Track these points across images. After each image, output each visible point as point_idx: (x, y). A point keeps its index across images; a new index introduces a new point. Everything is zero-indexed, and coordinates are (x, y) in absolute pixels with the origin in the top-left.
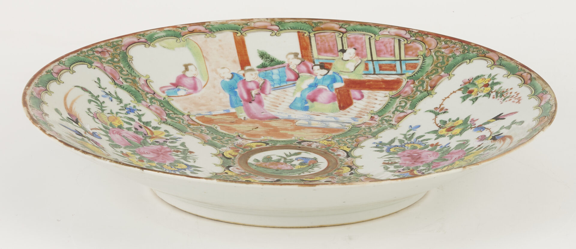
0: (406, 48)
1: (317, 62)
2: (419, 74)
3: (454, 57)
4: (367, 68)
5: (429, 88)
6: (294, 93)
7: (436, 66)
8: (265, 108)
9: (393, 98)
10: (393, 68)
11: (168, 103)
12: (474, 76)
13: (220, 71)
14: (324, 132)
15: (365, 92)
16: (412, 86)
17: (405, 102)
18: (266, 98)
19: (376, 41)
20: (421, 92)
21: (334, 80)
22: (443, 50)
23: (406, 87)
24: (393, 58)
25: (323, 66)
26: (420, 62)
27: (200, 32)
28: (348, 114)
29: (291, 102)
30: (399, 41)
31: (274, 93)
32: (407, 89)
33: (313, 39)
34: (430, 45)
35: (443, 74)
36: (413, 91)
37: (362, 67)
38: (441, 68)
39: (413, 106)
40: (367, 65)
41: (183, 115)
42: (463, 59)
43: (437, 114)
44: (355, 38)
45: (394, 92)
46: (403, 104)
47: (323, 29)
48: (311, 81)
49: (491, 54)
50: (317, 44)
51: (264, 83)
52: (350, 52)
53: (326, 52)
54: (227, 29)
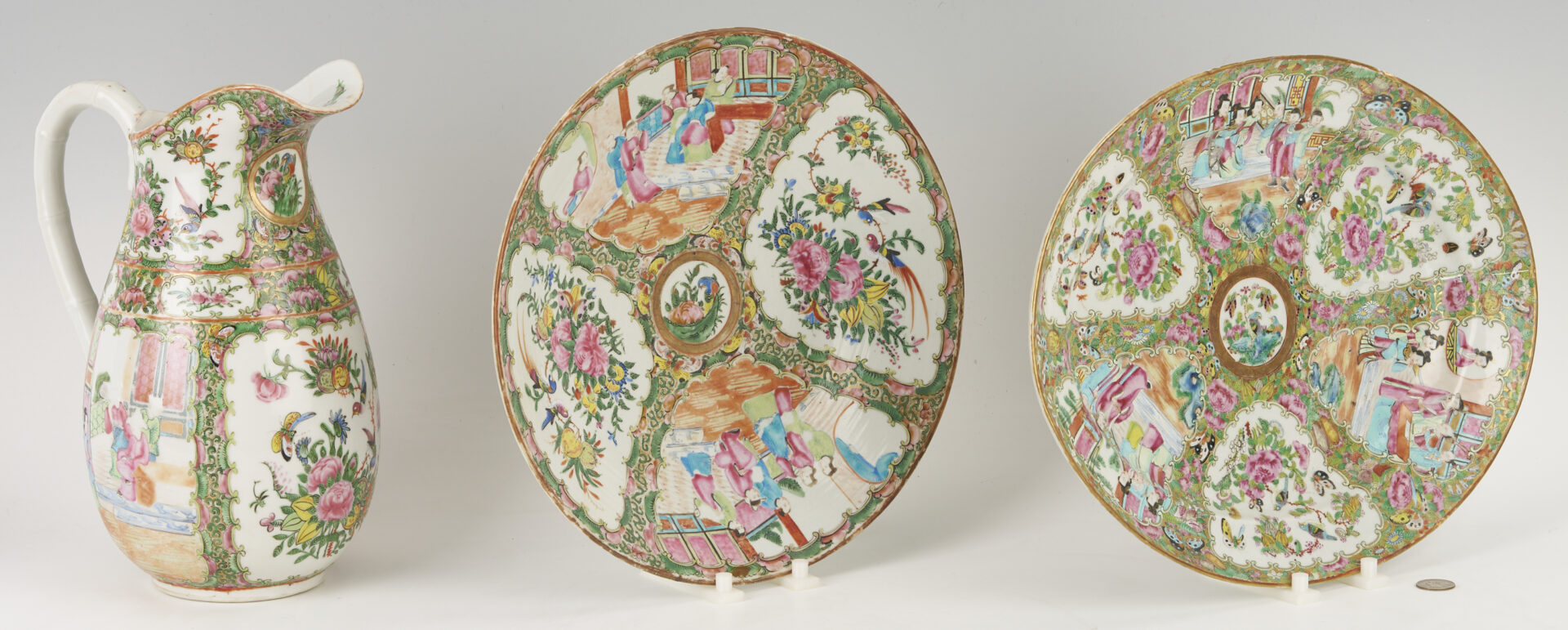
0: (778, 63)
1: (690, 91)
2: (791, 98)
3: (829, 80)
4: (738, 90)
5: (801, 120)
6: (669, 138)
7: (809, 89)
8: (646, 172)
9: (764, 130)
10: (764, 88)
11: (571, 227)
12: (851, 116)
13: (606, 142)
14: (708, 209)
15: (736, 121)
16: (783, 113)
17: (778, 139)
18: (646, 155)
19: (749, 54)
20: (793, 125)
21: (706, 111)
22: (817, 69)
23: (778, 116)
24: (765, 76)
25: (696, 94)
26: (792, 82)
27: (591, 105)
28: (720, 158)
29: (667, 151)
30: (772, 53)
31: (652, 144)
32: (778, 118)
33: (688, 63)
34: (804, 61)
35: (816, 102)
36: (784, 121)
37: (733, 88)
38: (815, 93)
39: (786, 146)
40: (738, 85)
41: (583, 233)
42: (839, 86)
43: (812, 165)
44: (729, 53)
45: (764, 122)
46: (775, 141)
47: (699, 49)
48: (683, 117)
49: (868, 86)
50: (692, 68)
51: (643, 135)
52: (723, 70)
53: (699, 76)
54: (614, 87)
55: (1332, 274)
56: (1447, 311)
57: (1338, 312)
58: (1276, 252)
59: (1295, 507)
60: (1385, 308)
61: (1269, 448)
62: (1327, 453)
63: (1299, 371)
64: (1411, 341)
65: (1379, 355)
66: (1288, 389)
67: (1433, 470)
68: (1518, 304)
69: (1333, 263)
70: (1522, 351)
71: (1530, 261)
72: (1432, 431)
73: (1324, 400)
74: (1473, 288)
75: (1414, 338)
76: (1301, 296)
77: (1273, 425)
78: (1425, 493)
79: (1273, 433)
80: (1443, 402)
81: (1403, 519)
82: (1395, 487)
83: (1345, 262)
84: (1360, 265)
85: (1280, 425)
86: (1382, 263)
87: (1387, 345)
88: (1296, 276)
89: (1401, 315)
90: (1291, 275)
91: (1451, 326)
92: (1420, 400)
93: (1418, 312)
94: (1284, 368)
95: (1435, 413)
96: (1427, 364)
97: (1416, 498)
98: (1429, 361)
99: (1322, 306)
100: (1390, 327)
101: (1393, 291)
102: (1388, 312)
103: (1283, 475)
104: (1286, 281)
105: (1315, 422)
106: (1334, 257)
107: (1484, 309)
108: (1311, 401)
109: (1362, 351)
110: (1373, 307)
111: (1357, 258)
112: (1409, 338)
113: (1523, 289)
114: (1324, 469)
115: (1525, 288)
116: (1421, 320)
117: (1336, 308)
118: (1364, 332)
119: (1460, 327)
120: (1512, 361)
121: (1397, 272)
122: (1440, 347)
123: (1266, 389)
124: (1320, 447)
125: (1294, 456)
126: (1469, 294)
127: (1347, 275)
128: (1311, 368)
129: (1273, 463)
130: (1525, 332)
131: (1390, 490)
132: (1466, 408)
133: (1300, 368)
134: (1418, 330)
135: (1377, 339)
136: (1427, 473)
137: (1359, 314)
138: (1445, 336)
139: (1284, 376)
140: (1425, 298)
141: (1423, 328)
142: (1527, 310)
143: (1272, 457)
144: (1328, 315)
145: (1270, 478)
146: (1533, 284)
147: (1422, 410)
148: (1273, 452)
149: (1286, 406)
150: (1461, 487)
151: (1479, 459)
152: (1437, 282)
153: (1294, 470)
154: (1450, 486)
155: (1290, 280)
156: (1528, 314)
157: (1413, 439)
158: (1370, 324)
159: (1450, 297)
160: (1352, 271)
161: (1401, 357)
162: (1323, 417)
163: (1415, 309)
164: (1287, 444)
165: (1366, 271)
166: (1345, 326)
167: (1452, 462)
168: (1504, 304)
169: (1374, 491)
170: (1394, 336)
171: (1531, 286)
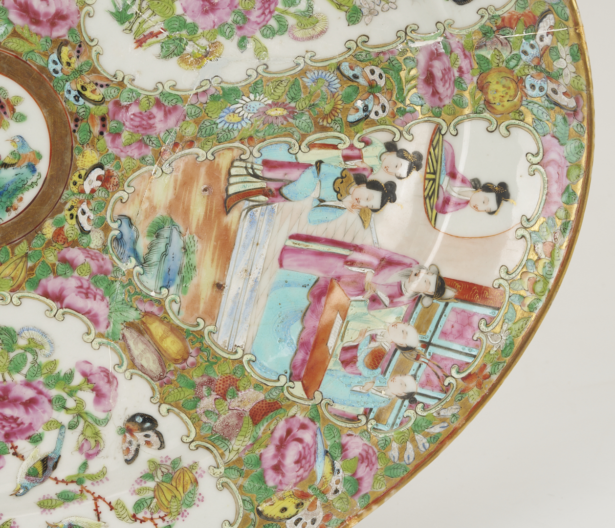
55: (154, 48)
56: (427, 106)
57: (172, 120)
58: (13, 16)
59: (62, 487)
60: (284, 106)
61: (19, 378)
62: (161, 380)
63: (84, 232)
64: (351, 164)
65: (275, 194)
66: (61, 268)
67: (367, 412)
68: (555, 91)
69: (156, 29)
70: (566, 182)
71: (568, 11)
72: (373, 338)
73: (150, 282)
74: (465, 64)
75: (360, 157)
76: (80, 95)
77: (26, 334)
78: (344, 458)
79: (26, 349)
80: (404, 281)
81: (284, 510)
82: (282, 446)
83: (184, 25)
84: (221, 28)
85: (44, 334)
86: (273, 23)
87: (293, 174)
88: (65, 58)
89: (325, 117)
90: (54, 57)
91: (434, 134)
92: (369, 274)
93: (366, 109)
94: (49, 229)
95: (387, 301)
96: (389, 205)
97: (322, 467)
98: (393, 199)
99: (134, 110)
100: (300, 142)
101: (304, 72)
102: (292, 113)
103: (52, 424)
104: (44, 69)
105: (130, 325)
106: (157, 18)
107: (488, 104)
108: (117, 285)
109: (232, 190)
110: (256, 106)
111: (212, 17)
112: (347, 158)
113: (560, 64)
114: (151, 410)
115: (564, 63)
116: (373, 123)
117: (168, 113)
118: (236, 153)
119: (448, 137)
120: (547, 202)
121: (311, 38)
122: (414, 173)
123: (7, 271)
124: (142, 369)
125: (80, 388)
126: (457, 74)
127: (189, 49)
128: (114, 225)
129: (30, 404)
130: (571, 146)
131: (271, 451)
132: (450, 293)
133: (87, 227)
134: (367, 143)
135: (268, 164)
136: (354, 419)
137: (224, 120)
138: (424, 153)
139: (49, 244)
140: (381, 83)
141: (380, 138)
142: (571, 103)
143: (29, 394)
144: (151, 126)
145: (22, 432)
146: (579, 53)
147: (368, 295)
148: (28, 384)
149: (58, 298)
150: (416, 447)
151: (463, 392)
152: (404, 52)
153: (80, 414)
154: (395, 445)
155: (51, 67)
156: (575, 112)
157: (338, 351)
158: (251, 138)
159: (430, 79)
160: (203, 42)
161: (329, 194)
162: (147, 313)
163: (359, 104)
164: (63, 368)
165: (236, 39)
166: (191, 144)
167: (410, 398)
168: (529, 92)
169: (231, 456)
170: (310, 157)
171: (575, 59)
